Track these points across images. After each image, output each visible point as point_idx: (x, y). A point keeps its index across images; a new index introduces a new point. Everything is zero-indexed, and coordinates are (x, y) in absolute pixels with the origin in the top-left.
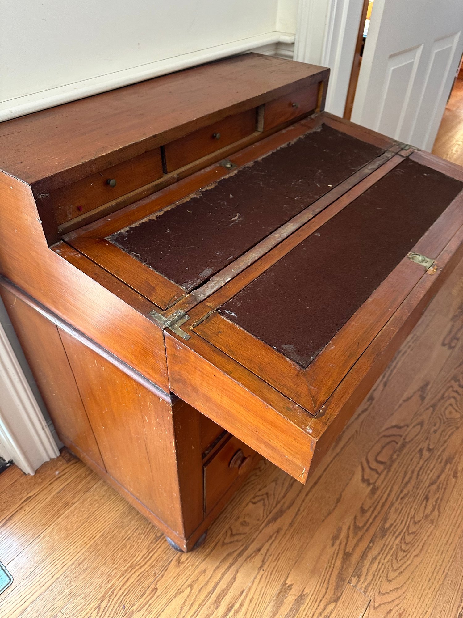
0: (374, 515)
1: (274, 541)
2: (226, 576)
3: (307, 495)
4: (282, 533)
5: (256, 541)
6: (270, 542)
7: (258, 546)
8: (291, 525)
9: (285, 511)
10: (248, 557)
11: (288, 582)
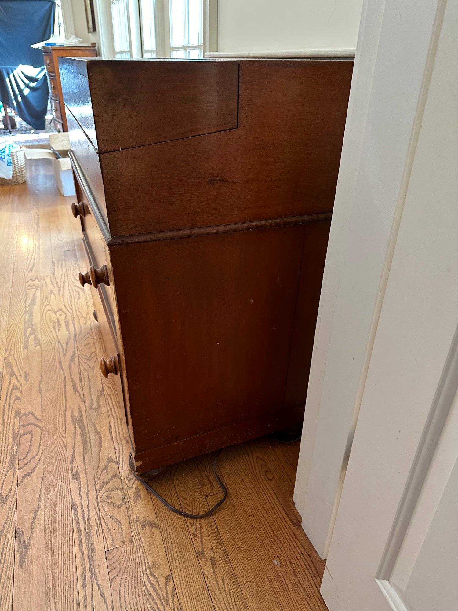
0: (8, 402)
1: (63, 350)
2: (73, 328)
3: (65, 377)
4: (62, 355)
5: (73, 344)
6: (64, 349)
7: (69, 345)
8: (60, 362)
9: (70, 363)
10: (70, 339)
11: (38, 347)
